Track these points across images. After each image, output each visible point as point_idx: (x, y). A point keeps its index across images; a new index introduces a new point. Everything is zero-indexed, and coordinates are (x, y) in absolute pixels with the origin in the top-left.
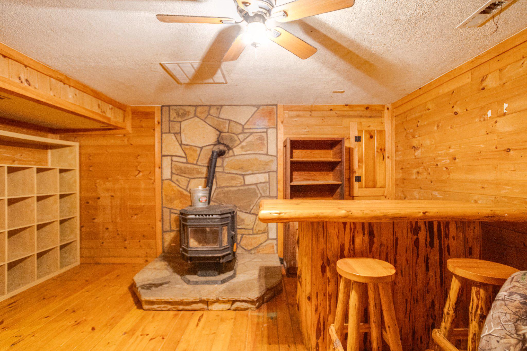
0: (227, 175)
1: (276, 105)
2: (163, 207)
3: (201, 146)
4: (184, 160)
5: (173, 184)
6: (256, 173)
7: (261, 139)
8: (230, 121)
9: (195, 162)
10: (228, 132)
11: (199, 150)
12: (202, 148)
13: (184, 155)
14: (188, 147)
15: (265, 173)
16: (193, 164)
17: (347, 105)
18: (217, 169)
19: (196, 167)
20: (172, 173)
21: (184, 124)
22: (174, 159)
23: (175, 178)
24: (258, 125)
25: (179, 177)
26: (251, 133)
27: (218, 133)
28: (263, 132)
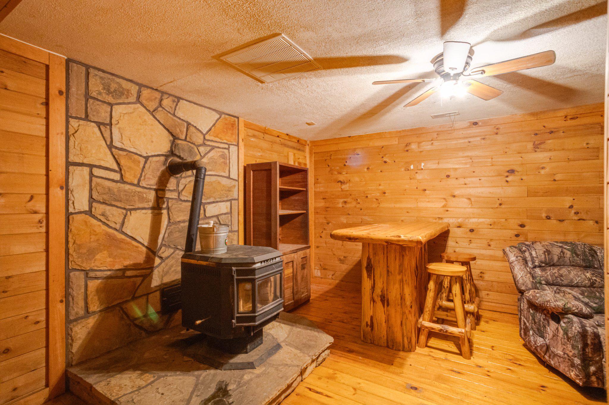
0: (184, 204)
1: (238, 118)
2: (68, 271)
3: (145, 155)
4: (117, 177)
5: (94, 221)
6: (217, 202)
7: (223, 156)
8: (189, 124)
9: (136, 182)
10: (185, 140)
11: (142, 160)
12: (147, 158)
13: (115, 167)
14: (125, 153)
15: (227, 201)
16: (132, 184)
17: (287, 135)
18: (168, 195)
19: (139, 189)
20: (92, 200)
21: (118, 110)
22: (96, 171)
23: (98, 209)
24: (221, 139)
25: (108, 208)
26: (213, 148)
27: (171, 138)
28: (225, 148)
